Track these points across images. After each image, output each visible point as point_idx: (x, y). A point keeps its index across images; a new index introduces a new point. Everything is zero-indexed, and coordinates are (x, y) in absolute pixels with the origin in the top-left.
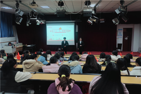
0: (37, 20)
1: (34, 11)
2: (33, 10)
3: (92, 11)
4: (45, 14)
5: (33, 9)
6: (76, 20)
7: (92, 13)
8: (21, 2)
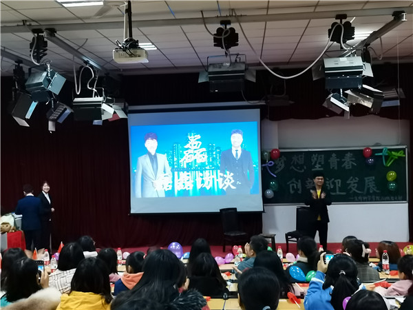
0: (104, 107)
1: (92, 66)
2: (87, 63)
3: (361, 67)
4: (125, 74)
5: (86, 59)
6: (266, 100)
7: (363, 74)
8: (54, 36)
